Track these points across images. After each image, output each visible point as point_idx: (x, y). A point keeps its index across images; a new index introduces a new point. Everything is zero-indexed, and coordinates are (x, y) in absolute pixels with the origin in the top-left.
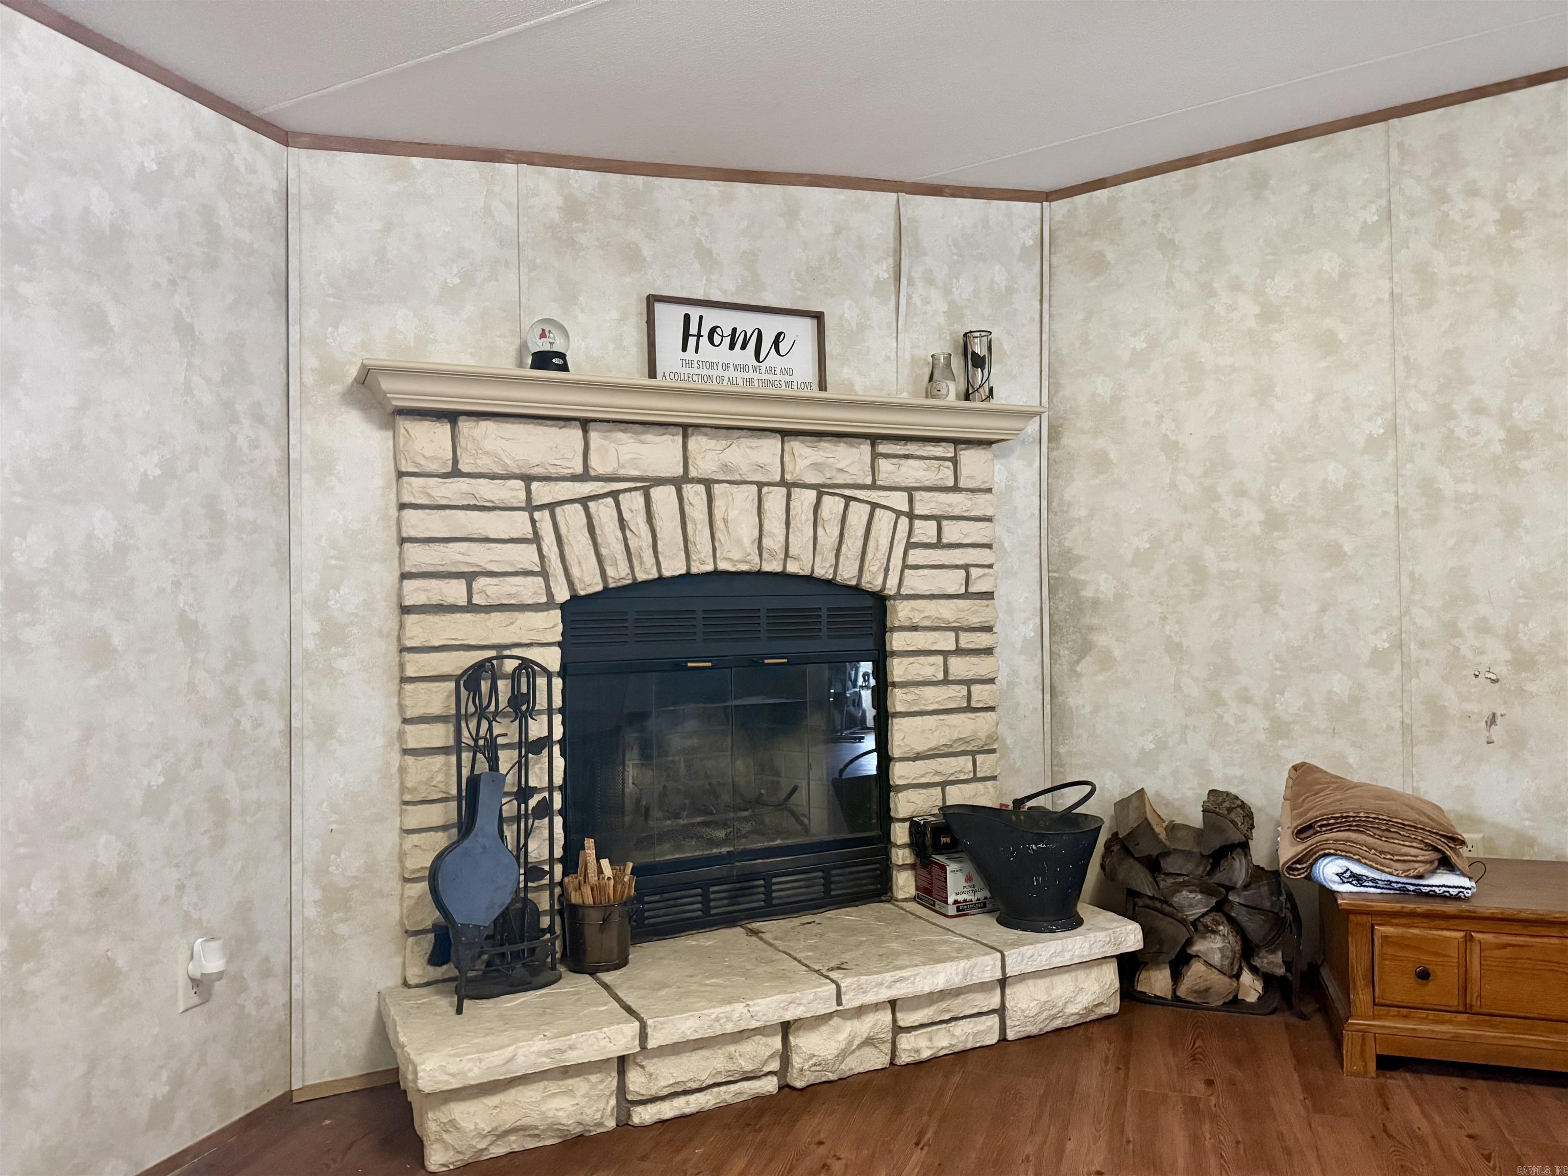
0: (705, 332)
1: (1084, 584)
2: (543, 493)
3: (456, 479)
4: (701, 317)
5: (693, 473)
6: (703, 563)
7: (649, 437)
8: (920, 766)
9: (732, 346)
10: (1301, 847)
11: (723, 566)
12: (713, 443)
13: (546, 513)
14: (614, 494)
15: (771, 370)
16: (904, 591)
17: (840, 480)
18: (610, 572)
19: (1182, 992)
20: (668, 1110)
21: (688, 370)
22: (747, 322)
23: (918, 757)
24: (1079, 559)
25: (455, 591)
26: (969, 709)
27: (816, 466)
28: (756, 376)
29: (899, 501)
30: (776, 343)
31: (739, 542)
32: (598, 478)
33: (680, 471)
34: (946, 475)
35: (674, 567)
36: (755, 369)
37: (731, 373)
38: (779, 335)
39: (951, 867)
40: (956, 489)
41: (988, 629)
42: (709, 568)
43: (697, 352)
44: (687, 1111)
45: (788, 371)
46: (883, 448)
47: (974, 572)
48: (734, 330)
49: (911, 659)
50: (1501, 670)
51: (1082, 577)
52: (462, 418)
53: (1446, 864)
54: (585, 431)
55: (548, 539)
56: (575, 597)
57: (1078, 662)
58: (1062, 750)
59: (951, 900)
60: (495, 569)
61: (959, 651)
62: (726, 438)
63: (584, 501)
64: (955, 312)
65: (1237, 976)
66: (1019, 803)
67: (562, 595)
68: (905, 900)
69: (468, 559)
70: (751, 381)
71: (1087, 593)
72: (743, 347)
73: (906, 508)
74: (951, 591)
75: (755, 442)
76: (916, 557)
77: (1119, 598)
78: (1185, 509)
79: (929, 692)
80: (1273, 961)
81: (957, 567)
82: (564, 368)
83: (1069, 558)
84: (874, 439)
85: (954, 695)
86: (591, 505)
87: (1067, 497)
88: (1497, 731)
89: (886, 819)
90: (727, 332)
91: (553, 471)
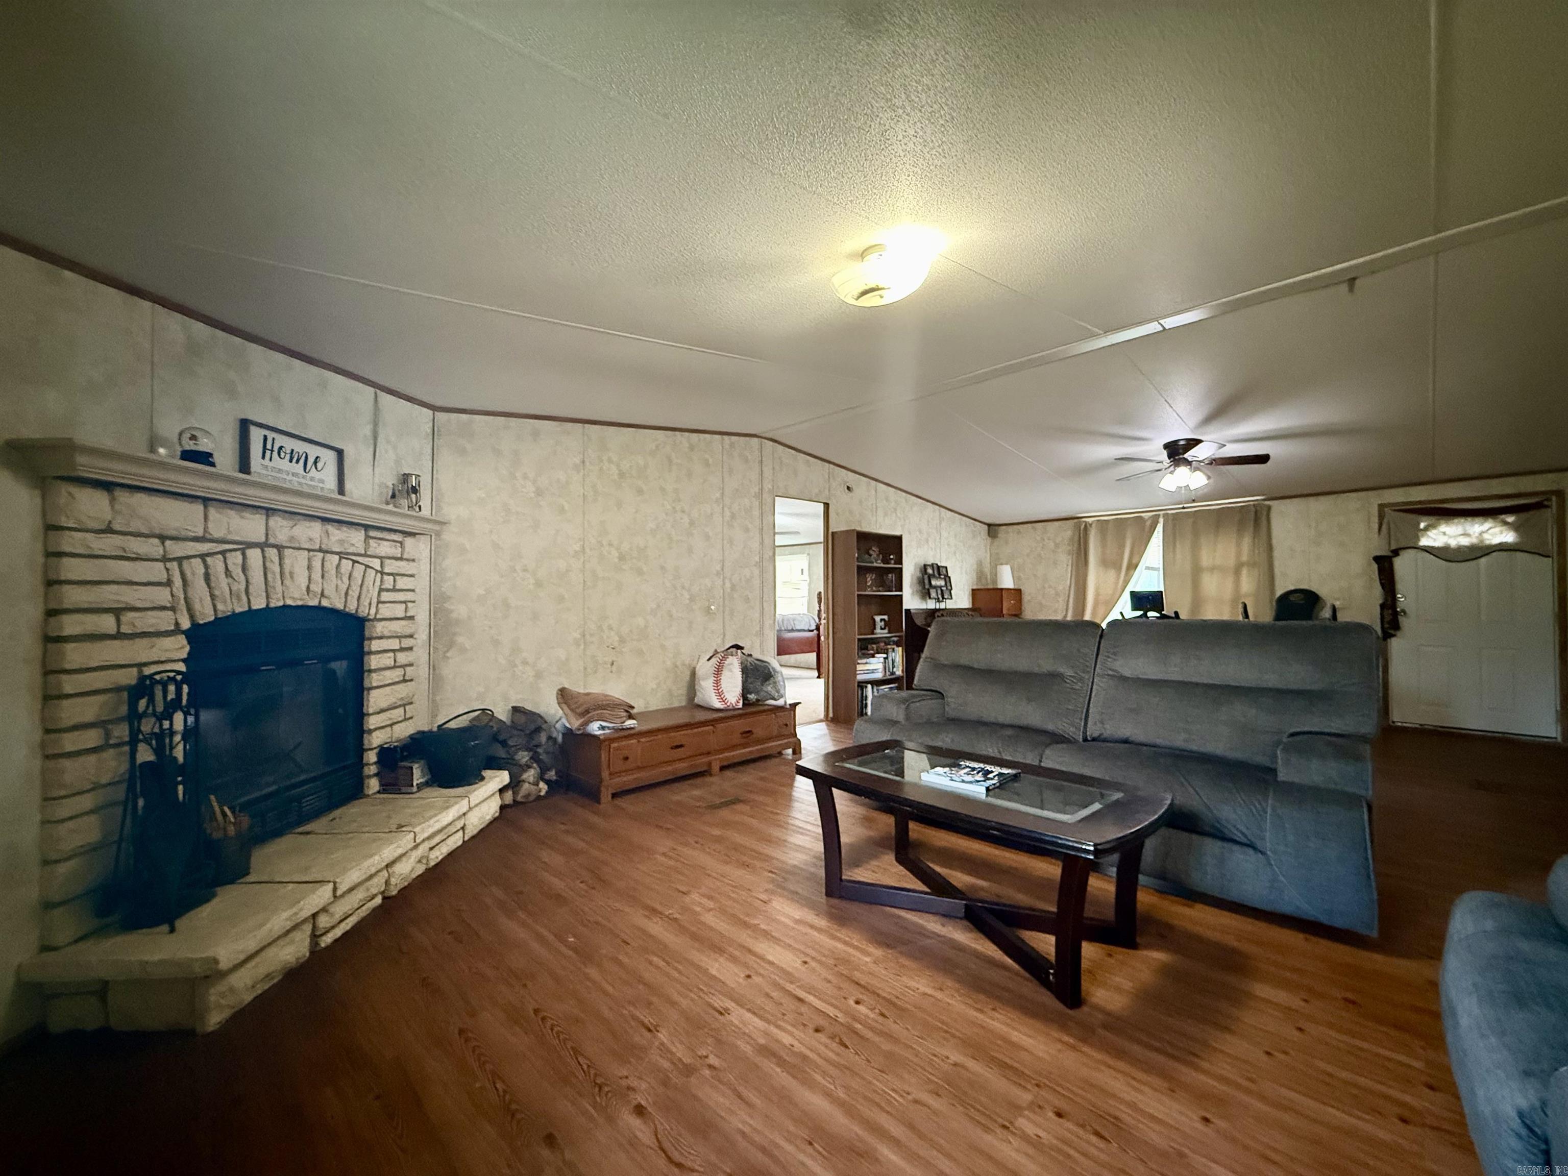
0: (276, 448)
1: (452, 611)
2: (176, 549)
3: (109, 535)
4: (274, 439)
5: (272, 541)
6: (278, 600)
7: (247, 515)
8: (383, 716)
9: (291, 461)
10: (582, 720)
11: (289, 602)
12: (285, 523)
13: (175, 564)
14: (223, 553)
15: (312, 479)
16: (378, 616)
17: (350, 551)
18: (220, 607)
19: (519, 798)
20: (338, 932)
21: (264, 472)
22: (300, 447)
23: (382, 711)
24: (449, 597)
25: (108, 623)
26: (405, 681)
27: (341, 542)
28: (303, 481)
29: (376, 563)
30: (315, 462)
31: (299, 587)
32: (212, 541)
33: (263, 539)
34: (397, 552)
35: (259, 603)
36: (304, 477)
37: (290, 477)
38: (317, 457)
39: (415, 766)
40: (401, 559)
41: (411, 636)
42: (281, 604)
43: (271, 460)
44: (348, 928)
45: (322, 481)
46: (372, 533)
47: (410, 605)
48: (292, 451)
49: (380, 656)
50: (616, 644)
51: (452, 607)
52: (118, 489)
53: (631, 717)
54: (205, 507)
55: (178, 582)
56: (195, 626)
57: (447, 651)
58: (438, 698)
59: (415, 784)
60: (139, 605)
61: (402, 650)
62: (291, 519)
63: (203, 557)
64: (398, 462)
65: (537, 785)
66: (439, 726)
67: (186, 624)
68: (375, 794)
69: (118, 598)
70: (300, 483)
71: (454, 615)
72: (298, 461)
73: (379, 568)
74: (399, 616)
75: (307, 524)
76: (385, 596)
77: (469, 618)
78: (502, 576)
79: (388, 673)
80: (552, 775)
81: (401, 602)
82: (213, 465)
83: (445, 598)
84: (367, 527)
85: (396, 674)
86: (208, 559)
87: (443, 566)
88: (614, 668)
89: (361, 750)
90: (289, 451)
91: (183, 533)
